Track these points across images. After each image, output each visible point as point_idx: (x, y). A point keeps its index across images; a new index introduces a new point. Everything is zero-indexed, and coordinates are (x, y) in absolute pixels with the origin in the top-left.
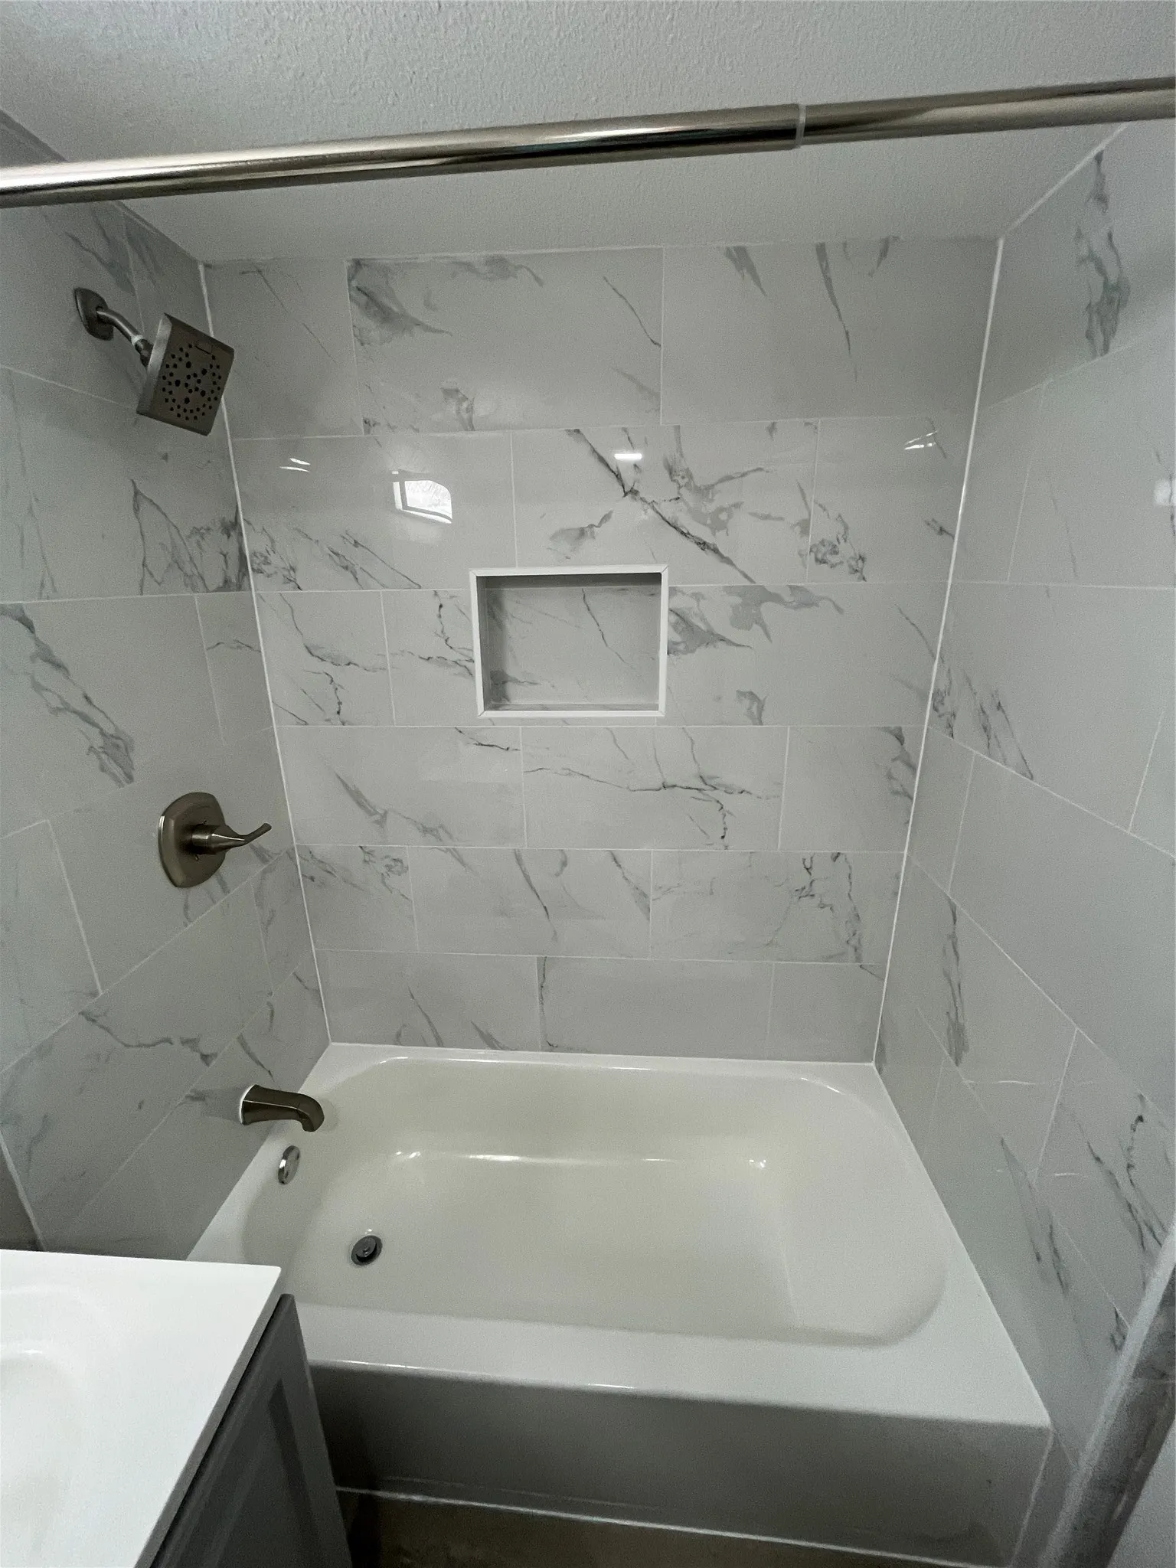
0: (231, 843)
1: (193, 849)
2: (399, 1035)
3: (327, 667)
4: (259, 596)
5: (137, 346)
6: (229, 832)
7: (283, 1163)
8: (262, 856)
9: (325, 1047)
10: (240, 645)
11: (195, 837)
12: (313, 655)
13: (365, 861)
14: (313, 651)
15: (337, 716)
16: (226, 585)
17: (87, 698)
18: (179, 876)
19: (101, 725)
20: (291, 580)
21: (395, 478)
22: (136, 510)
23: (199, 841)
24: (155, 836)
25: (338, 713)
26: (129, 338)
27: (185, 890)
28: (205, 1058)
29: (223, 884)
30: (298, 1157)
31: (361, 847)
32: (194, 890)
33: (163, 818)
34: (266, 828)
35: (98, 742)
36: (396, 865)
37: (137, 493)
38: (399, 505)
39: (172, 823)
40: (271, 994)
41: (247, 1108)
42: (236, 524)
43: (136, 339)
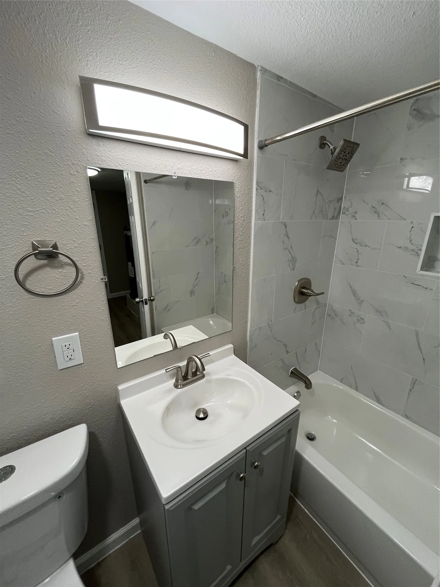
0: (312, 295)
1: (302, 294)
2: (342, 379)
3: (358, 246)
4: (341, 221)
5: (331, 150)
6: (312, 291)
7: (296, 394)
8: (318, 303)
9: (316, 371)
10: (331, 236)
11: (303, 290)
12: (354, 242)
13: (350, 315)
14: (354, 241)
15: (356, 264)
16: (333, 218)
17: (291, 246)
18: (296, 300)
19: (292, 254)
20: (354, 216)
21: (407, 176)
22: (317, 196)
23: (304, 292)
24: (294, 287)
25: (357, 262)
26: (330, 147)
27: (296, 304)
28: (287, 352)
29: (305, 306)
30: (300, 395)
31: (350, 310)
32: (299, 305)
33: (297, 283)
34: (323, 293)
35: (290, 258)
36: (361, 320)
37: (318, 191)
38: (405, 187)
39: (299, 284)
40: (307, 345)
41: (292, 372)
42: (342, 198)
43: (332, 147)
